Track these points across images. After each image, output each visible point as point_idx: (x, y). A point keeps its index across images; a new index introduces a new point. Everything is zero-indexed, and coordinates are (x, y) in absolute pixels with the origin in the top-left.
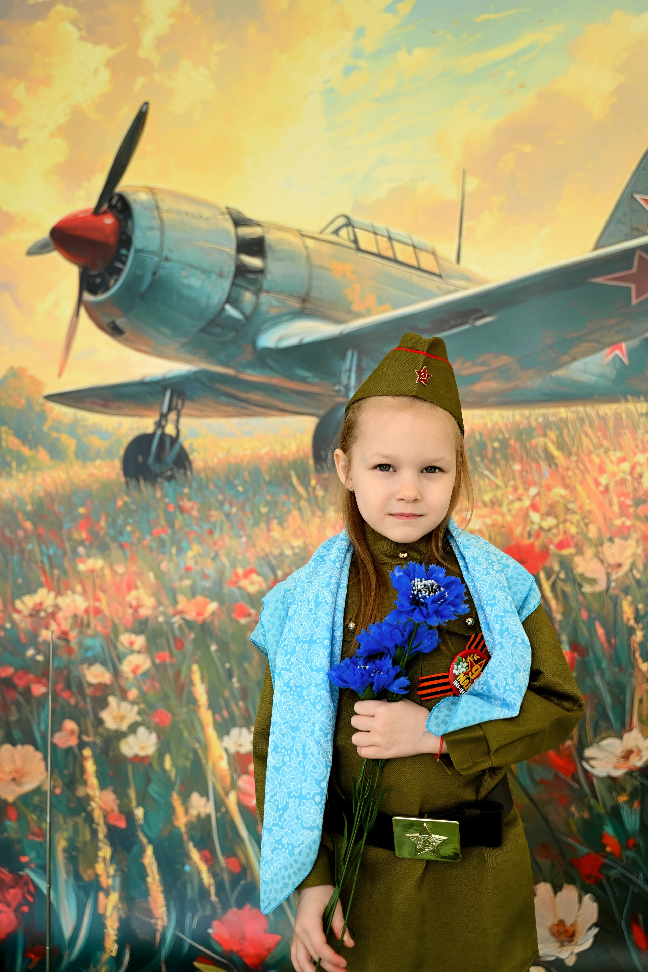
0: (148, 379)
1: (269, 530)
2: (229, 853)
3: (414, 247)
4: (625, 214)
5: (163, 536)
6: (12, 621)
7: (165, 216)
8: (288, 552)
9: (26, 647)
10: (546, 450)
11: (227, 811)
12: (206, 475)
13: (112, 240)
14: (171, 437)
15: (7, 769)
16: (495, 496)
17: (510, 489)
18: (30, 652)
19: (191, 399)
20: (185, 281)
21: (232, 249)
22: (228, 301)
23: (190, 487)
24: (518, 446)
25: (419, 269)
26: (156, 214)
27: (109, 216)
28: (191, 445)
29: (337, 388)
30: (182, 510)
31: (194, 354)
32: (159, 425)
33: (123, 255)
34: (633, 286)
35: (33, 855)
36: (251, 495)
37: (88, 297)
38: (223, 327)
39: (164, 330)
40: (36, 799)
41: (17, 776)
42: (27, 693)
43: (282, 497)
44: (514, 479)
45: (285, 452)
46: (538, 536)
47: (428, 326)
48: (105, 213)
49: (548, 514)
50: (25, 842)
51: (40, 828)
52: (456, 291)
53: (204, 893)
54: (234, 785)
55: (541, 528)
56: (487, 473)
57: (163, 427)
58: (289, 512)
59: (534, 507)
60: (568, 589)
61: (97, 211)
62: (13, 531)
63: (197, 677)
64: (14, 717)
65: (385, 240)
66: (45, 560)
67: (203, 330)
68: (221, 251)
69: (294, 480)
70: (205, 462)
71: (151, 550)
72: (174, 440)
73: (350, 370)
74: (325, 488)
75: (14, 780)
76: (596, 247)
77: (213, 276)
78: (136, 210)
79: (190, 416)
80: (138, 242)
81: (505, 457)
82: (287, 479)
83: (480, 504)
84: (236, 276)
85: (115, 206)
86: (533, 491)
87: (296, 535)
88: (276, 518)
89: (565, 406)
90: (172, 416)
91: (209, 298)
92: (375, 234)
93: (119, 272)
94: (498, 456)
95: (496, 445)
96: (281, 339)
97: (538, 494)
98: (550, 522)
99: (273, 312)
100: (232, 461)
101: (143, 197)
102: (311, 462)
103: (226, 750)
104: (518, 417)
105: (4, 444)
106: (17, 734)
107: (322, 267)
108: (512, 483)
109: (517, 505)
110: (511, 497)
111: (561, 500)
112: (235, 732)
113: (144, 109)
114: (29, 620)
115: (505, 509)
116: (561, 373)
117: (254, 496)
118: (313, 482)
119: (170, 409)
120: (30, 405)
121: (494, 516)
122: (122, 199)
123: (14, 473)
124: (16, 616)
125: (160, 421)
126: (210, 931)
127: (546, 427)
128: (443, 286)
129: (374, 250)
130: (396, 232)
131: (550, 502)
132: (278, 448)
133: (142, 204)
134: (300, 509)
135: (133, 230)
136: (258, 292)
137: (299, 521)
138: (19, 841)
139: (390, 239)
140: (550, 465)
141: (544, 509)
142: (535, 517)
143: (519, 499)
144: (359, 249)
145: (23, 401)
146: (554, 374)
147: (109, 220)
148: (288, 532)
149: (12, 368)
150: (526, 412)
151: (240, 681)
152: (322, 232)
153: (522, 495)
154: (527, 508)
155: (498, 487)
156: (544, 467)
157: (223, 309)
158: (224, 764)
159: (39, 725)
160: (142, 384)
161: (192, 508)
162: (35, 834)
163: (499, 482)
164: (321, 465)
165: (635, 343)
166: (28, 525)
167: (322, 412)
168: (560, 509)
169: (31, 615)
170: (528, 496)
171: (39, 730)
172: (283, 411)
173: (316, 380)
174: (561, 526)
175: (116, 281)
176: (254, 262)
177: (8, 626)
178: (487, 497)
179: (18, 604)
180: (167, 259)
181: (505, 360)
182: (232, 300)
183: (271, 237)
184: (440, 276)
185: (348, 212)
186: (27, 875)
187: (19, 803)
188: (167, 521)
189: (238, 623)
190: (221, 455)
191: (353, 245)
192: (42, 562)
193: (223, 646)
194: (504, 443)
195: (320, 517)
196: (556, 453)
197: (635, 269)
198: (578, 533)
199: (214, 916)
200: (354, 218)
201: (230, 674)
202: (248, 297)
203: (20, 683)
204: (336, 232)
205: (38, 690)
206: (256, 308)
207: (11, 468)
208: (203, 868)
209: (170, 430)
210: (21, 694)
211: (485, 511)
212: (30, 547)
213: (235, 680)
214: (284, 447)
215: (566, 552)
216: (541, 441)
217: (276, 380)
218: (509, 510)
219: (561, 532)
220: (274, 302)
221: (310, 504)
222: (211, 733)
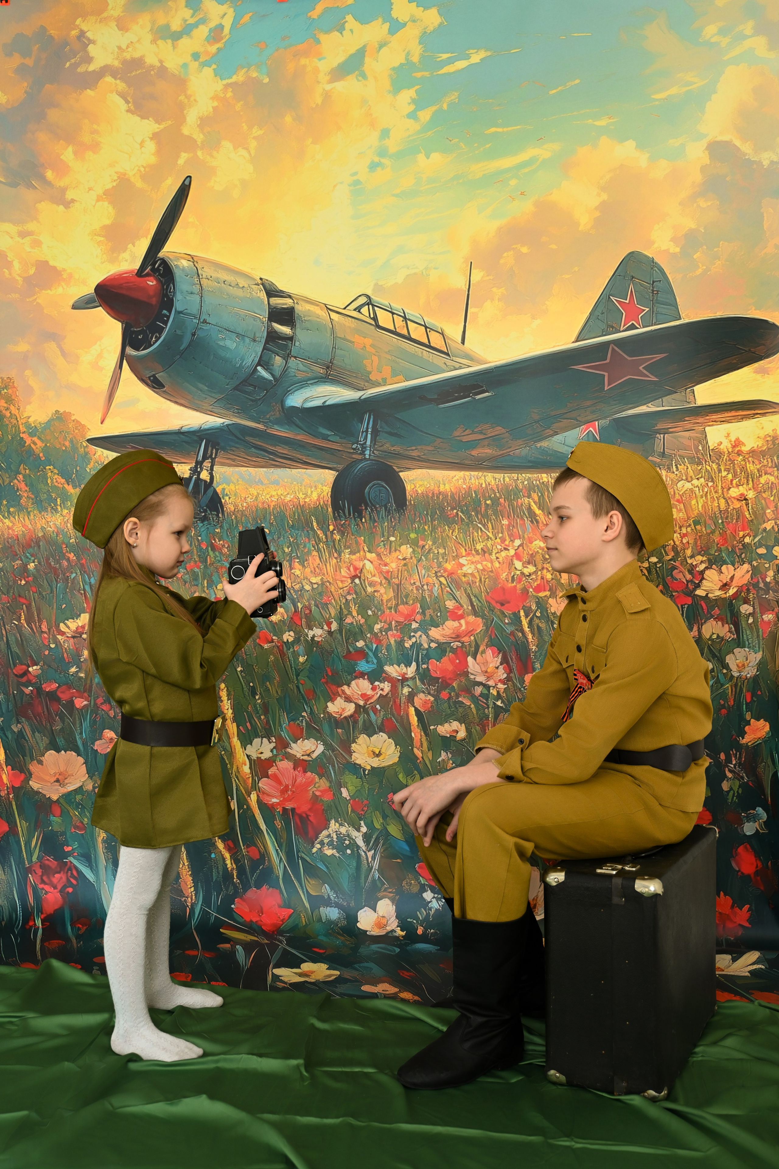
0: (184, 429)
1: (291, 568)
2: (250, 843)
3: (426, 327)
4: (603, 313)
5: (196, 570)
6: (56, 641)
7: (204, 282)
8: (307, 587)
9: (69, 665)
10: (529, 508)
11: (249, 808)
12: (236, 517)
13: (154, 301)
14: (205, 481)
15: (52, 772)
16: (486, 545)
17: (498, 540)
18: (73, 670)
19: (224, 449)
20: (221, 343)
21: (264, 316)
22: (259, 364)
23: (221, 527)
24: (506, 505)
25: (430, 347)
26: (196, 280)
27: (152, 278)
28: (224, 489)
29: (354, 446)
30: (214, 548)
31: (228, 409)
32: (195, 471)
33: (165, 316)
34: (606, 374)
35: (76, 845)
36: (276, 537)
37: (129, 351)
38: (255, 387)
39: (201, 386)
40: (78, 797)
41: (60, 778)
42: (70, 705)
43: (303, 539)
44: (502, 533)
45: (307, 500)
46: (520, 581)
47: (436, 397)
48: (148, 275)
49: (529, 563)
50: (68, 834)
51: (82, 823)
52: (460, 368)
53: (227, 875)
54: (255, 786)
55: (523, 573)
56: (480, 525)
57: (199, 473)
58: (309, 553)
59: (518, 556)
60: (543, 625)
61: (140, 273)
62: (58, 562)
63: (224, 694)
64: (58, 727)
65: (402, 319)
66: (87, 588)
67: (236, 388)
68: (255, 318)
69: (315, 524)
70: (236, 506)
71: (186, 582)
72: (209, 485)
73: (367, 431)
74: (342, 534)
75: (58, 781)
76: (577, 341)
77: (247, 340)
78: (177, 274)
79: (223, 464)
80: (179, 304)
81: (496, 513)
82: (308, 524)
83: (473, 552)
84: (267, 342)
85: (158, 269)
86: (517, 542)
87: (314, 573)
88: (298, 558)
89: (546, 473)
90: (207, 464)
91: (243, 360)
92: (393, 313)
93: (161, 330)
94: (490, 512)
95: (488, 502)
96: (306, 400)
97: (521, 545)
98: (531, 569)
99: (300, 376)
100: (260, 505)
101: (185, 263)
102: (330, 510)
103: (248, 756)
104: (507, 479)
105: (49, 481)
106: (61, 741)
107: (345, 339)
108: (500, 535)
109: (504, 554)
110: (499, 547)
111: (540, 551)
112: (257, 741)
113: (187, 183)
114: (72, 640)
115: (494, 557)
116: (544, 444)
117: (279, 538)
118: (331, 528)
119: (205, 458)
120: (74, 448)
121: (484, 563)
122: (164, 262)
123: (59, 507)
124: (59, 637)
125: (196, 467)
126: (233, 906)
127: (531, 489)
128: (449, 362)
129: (392, 328)
130: (411, 313)
131: (531, 553)
132: (301, 496)
133: (183, 269)
134: (319, 551)
135: (174, 292)
136: (287, 357)
137: (318, 561)
138: (63, 833)
139: (405, 318)
140: (532, 522)
141: (525, 558)
142: (518, 564)
143: (505, 549)
144: (378, 326)
145: (67, 443)
146: (538, 445)
147: (151, 282)
148: (308, 570)
149: (57, 412)
150: (515, 476)
151: (262, 698)
152: (345, 308)
153: (509, 546)
154: (513, 556)
155: (488, 538)
156: (528, 523)
157: (255, 369)
158: (246, 769)
159: (81, 733)
160: (179, 433)
161: (223, 546)
162: (77, 827)
163: (490, 535)
164: (339, 513)
165: (605, 422)
166: (72, 556)
167: (340, 467)
168: (538, 558)
169: (73, 637)
170: (513, 546)
171: (81, 738)
172: (308, 464)
173: (337, 439)
174: (539, 573)
175: (157, 339)
176: (286, 330)
177: (53, 646)
178: (479, 547)
179: (62, 627)
180: (205, 322)
181: (499, 430)
182: (263, 362)
183: (301, 308)
184: (448, 354)
185: (369, 293)
186: (71, 862)
187: (62, 801)
188: (199, 556)
189: (262, 647)
190: (249, 500)
191: (373, 323)
192: (84, 590)
193: (248, 668)
194: (496, 501)
195: (336, 558)
196: (538, 512)
197: (608, 361)
198: (552, 579)
199: (236, 894)
200: (375, 298)
201: (254, 693)
202: (278, 360)
203: (64, 697)
204: (358, 309)
205: (80, 703)
206: (285, 370)
207: (56, 505)
208: (227, 855)
209: (205, 475)
210: (64, 706)
211: (478, 558)
212: (74, 575)
213: (257, 697)
214: (306, 495)
215: (542, 594)
216: (526, 500)
217: (301, 437)
218: (497, 558)
219: (539, 578)
220: (301, 367)
221: (328, 547)
222: (236, 742)
